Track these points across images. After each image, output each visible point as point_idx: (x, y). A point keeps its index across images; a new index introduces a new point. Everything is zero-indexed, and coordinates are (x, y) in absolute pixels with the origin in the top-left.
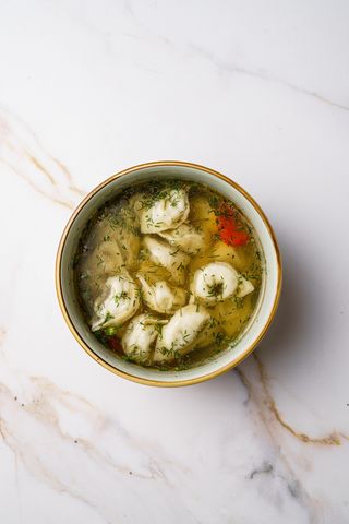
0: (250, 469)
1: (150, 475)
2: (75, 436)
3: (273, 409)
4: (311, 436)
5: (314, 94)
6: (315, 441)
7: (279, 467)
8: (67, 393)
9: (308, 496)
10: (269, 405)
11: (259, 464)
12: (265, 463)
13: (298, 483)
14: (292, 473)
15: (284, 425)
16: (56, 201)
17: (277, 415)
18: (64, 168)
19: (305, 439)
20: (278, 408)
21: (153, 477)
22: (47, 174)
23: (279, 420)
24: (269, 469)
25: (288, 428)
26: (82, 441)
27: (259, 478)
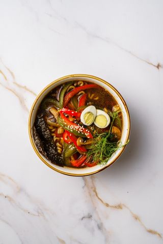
0: (82, 216)
1: (37, 214)
2: (5, 194)
3: (95, 191)
4: (110, 204)
5: (130, 52)
6: (112, 207)
7: (95, 216)
8: (4, 175)
9: (105, 229)
10: (93, 189)
11: (86, 214)
12: (89, 214)
13: (102, 224)
14: (100, 219)
15: (99, 199)
16: (7, 88)
17: (96, 194)
18: (12, 74)
19: (107, 205)
20: (97, 191)
21: (38, 216)
22: (4, 75)
23: (97, 196)
24: (90, 217)
25: (101, 200)
26: (8, 197)
27: (85, 220)
